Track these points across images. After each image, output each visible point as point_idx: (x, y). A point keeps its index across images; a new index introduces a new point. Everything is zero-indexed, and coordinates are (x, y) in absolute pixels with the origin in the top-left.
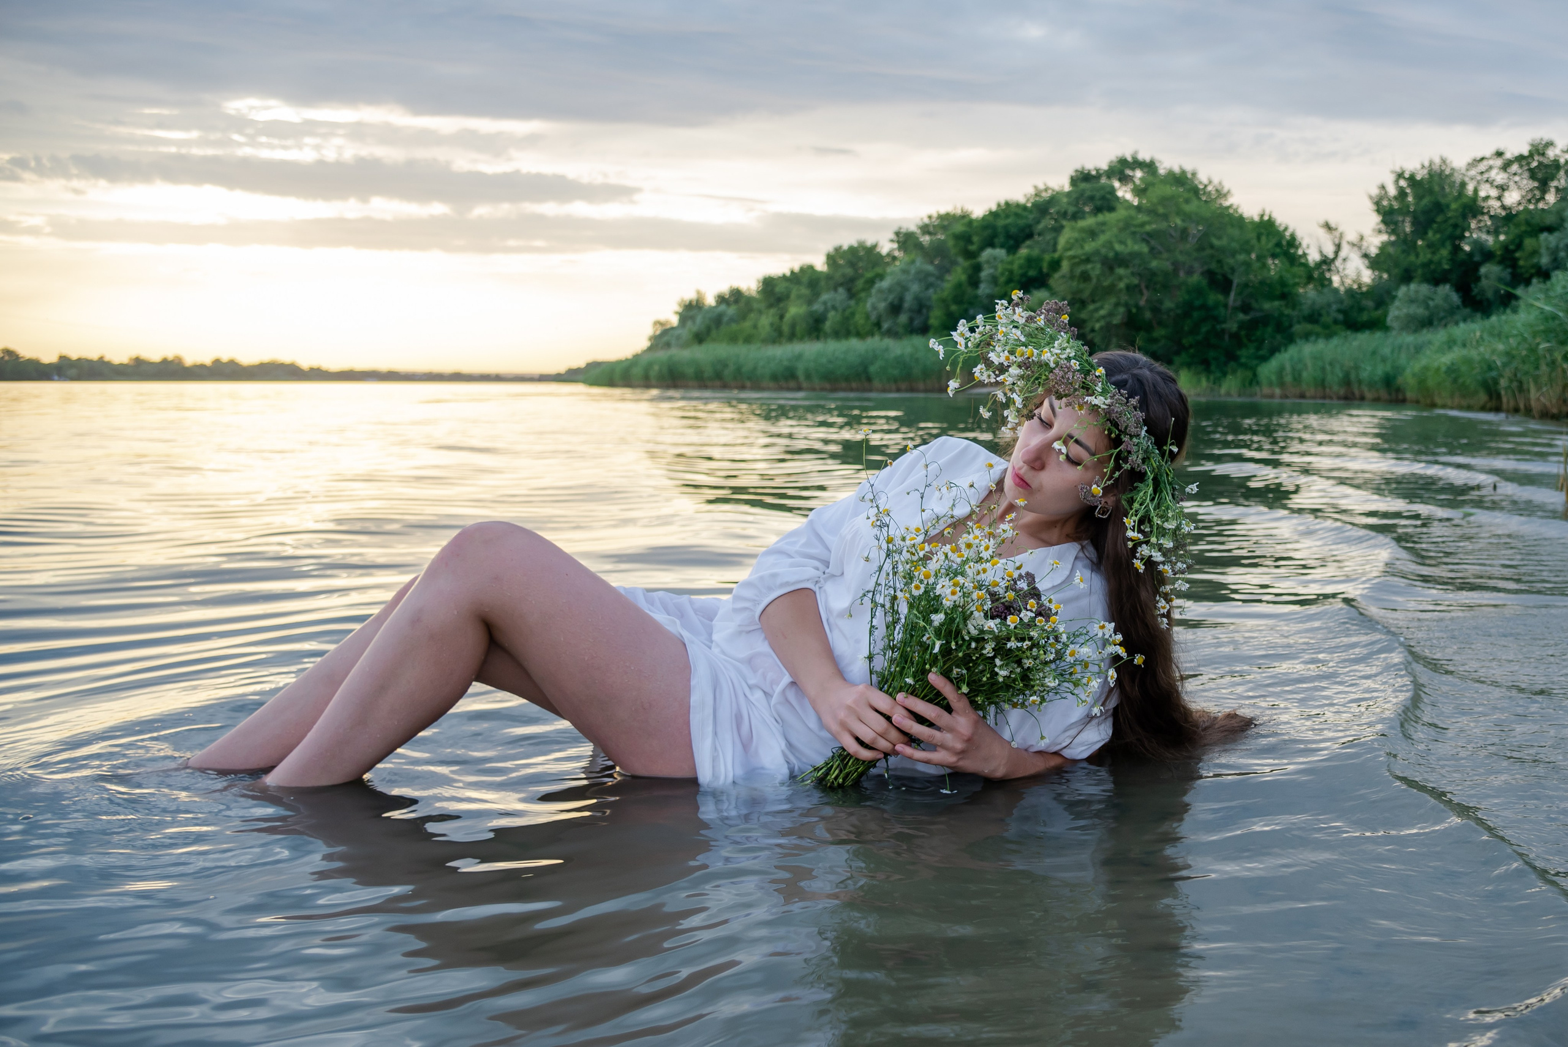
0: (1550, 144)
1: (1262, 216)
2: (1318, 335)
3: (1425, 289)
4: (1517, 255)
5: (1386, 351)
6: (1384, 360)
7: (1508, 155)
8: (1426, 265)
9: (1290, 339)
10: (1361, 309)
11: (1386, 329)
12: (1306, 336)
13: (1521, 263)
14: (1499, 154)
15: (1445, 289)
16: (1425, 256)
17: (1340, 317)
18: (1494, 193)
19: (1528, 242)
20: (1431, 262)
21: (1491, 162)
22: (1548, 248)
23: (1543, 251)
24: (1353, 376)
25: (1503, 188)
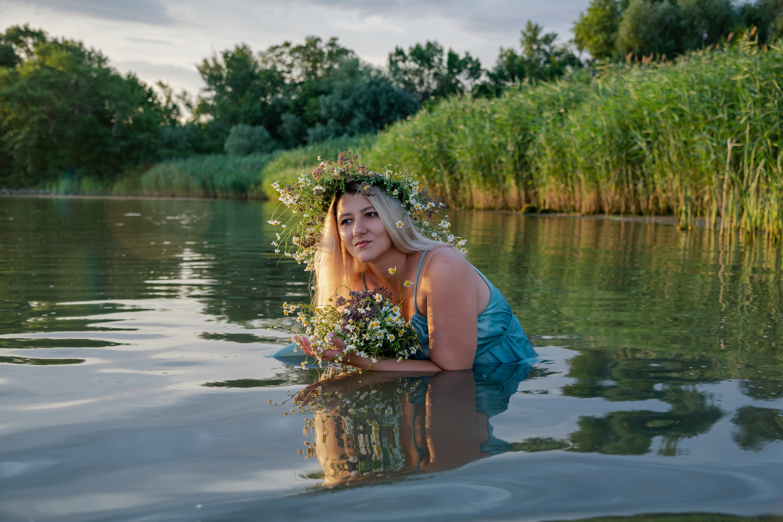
0: (319, 40)
1: (129, 76)
2: (178, 157)
3: (247, 128)
4: (305, 108)
5: (230, 167)
6: (230, 173)
7: (294, 45)
8: (246, 113)
9: (159, 159)
10: (202, 140)
11: (225, 153)
12: (170, 157)
13: (308, 113)
14: (287, 45)
15: (260, 129)
16: (245, 107)
17: (190, 145)
18: (285, 69)
19: (312, 101)
20: (249, 111)
21: (282, 50)
22: (324, 104)
23: (322, 107)
24: (209, 183)
25: (291, 66)
